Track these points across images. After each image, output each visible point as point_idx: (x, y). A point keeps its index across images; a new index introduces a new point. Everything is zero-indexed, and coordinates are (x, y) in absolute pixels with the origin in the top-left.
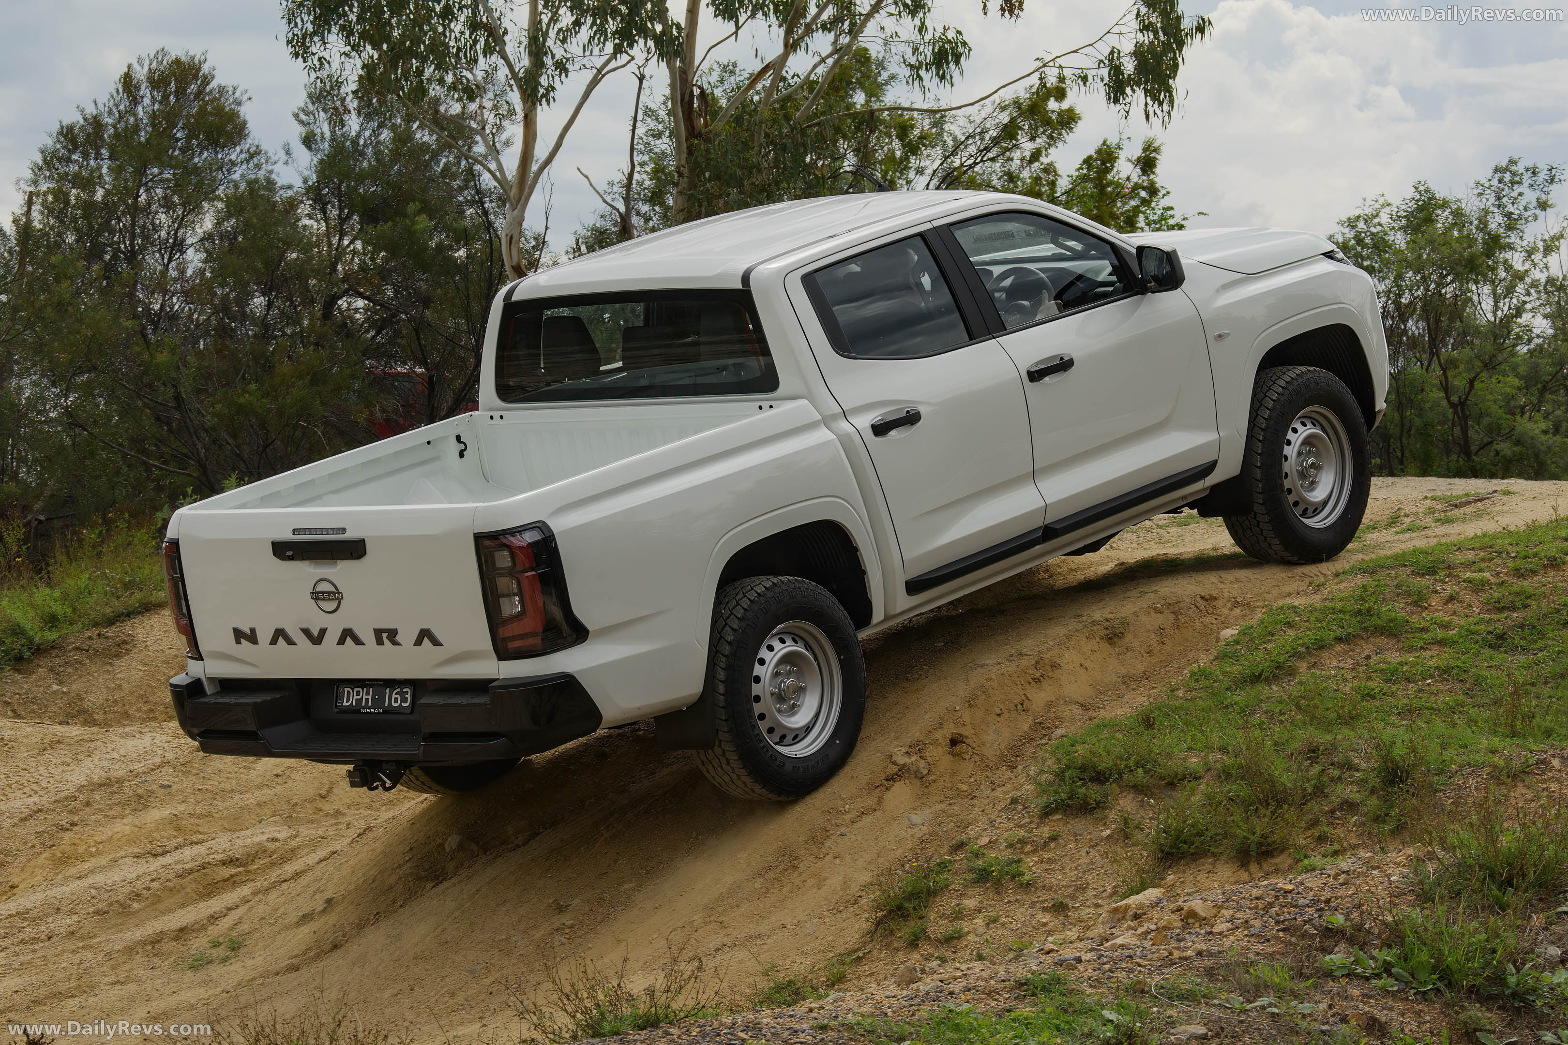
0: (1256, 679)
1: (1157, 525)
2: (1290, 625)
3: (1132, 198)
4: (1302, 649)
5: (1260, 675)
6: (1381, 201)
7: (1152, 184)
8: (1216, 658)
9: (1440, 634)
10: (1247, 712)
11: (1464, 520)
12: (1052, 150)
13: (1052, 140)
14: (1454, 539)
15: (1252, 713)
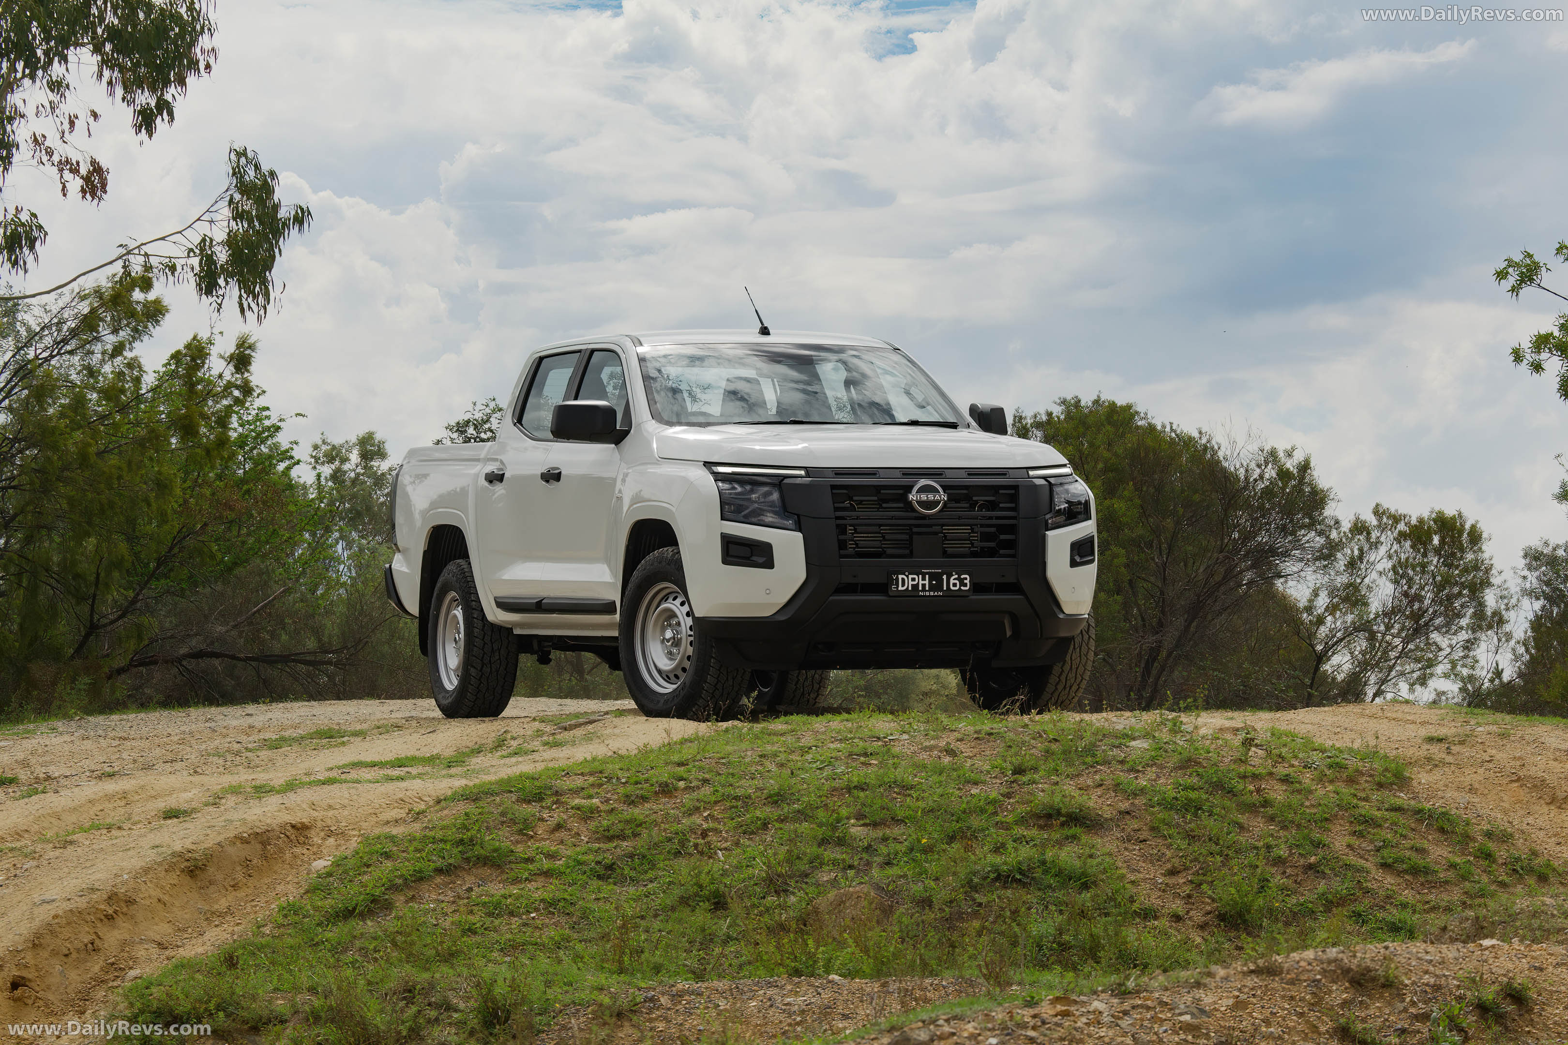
0: (348, 914)
1: (246, 748)
2: (387, 856)
3: (226, 397)
4: (400, 882)
5: (354, 909)
6: (492, 405)
7: (246, 382)
8: (307, 892)
9: (546, 864)
10: (340, 949)
11: (574, 744)
12: (136, 344)
13: (137, 334)
14: (562, 763)
15: (345, 950)
